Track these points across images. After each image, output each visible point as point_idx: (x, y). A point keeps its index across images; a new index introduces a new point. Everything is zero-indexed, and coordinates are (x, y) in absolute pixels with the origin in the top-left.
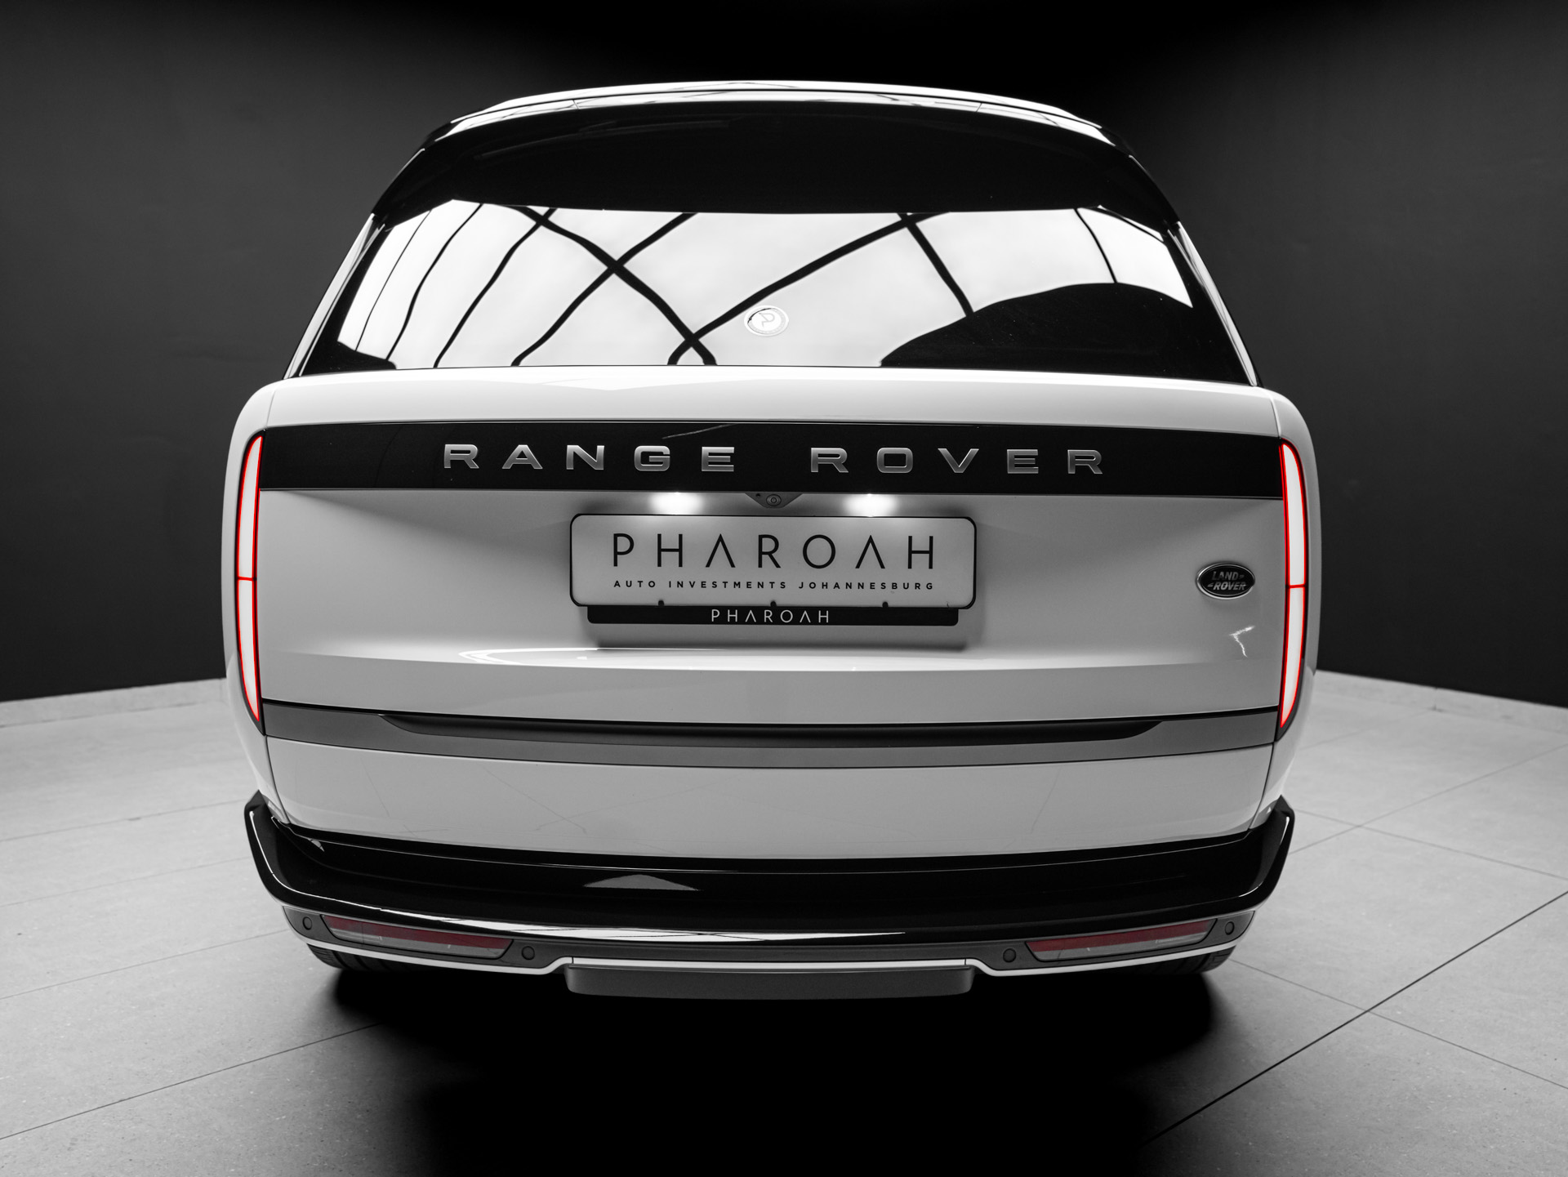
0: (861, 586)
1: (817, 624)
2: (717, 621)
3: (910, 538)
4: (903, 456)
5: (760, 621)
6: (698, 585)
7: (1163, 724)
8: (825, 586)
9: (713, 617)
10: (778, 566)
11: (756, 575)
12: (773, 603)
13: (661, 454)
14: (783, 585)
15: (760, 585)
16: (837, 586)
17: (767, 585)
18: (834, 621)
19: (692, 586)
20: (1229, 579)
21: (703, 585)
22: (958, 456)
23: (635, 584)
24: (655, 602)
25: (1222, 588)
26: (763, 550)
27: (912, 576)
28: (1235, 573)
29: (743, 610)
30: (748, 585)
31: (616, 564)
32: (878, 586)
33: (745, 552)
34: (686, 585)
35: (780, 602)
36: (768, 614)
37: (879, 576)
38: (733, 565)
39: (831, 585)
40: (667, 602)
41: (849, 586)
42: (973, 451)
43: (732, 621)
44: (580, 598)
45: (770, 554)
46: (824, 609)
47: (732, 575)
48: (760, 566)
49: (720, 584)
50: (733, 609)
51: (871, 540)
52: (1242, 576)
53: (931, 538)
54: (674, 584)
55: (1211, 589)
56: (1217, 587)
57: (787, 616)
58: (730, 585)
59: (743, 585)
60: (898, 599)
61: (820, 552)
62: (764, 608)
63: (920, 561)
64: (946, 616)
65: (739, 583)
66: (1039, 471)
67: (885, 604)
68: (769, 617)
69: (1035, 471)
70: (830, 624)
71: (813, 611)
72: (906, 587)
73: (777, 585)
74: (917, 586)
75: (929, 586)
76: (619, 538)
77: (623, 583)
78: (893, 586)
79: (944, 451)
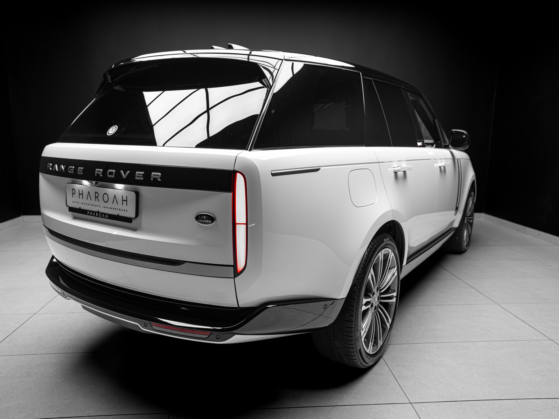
0: (114, 209)
1: (105, 218)
2: (89, 215)
3: (123, 196)
4: (113, 172)
5: (96, 216)
6: (86, 204)
7: (186, 264)
9: (88, 213)
10: (99, 201)
11: (95, 203)
12: (98, 211)
13: (72, 168)
15: (96, 206)
16: (109, 208)
18: (109, 218)
20: (205, 218)
22: (125, 173)
23: (76, 202)
24: (79, 208)
25: (203, 222)
27: (123, 207)
29: (93, 212)
30: (94, 205)
31: (73, 197)
32: (117, 209)
33: (93, 196)
34: (84, 204)
35: (100, 211)
36: (97, 214)
37: (117, 206)
38: (91, 200)
40: (82, 208)
41: (111, 208)
42: (128, 172)
43: (91, 215)
44: (68, 205)
45: (97, 197)
46: (107, 214)
47: (91, 202)
48: (96, 200)
49: (89, 205)
50: (91, 211)
51: (116, 195)
52: (210, 218)
53: (127, 197)
54: (82, 203)
55: (199, 221)
56: (200, 221)
57: (100, 215)
58: (91, 205)
60: (121, 214)
61: (106, 198)
62: (97, 212)
63: (125, 203)
64: (129, 220)
66: (144, 179)
67: (118, 215)
69: (142, 179)
70: (108, 218)
71: (105, 214)
72: (122, 210)
73: (99, 206)
74: (124, 210)
75: (127, 211)
76: (73, 190)
77: (74, 202)
78: (120, 210)
79: (122, 171)
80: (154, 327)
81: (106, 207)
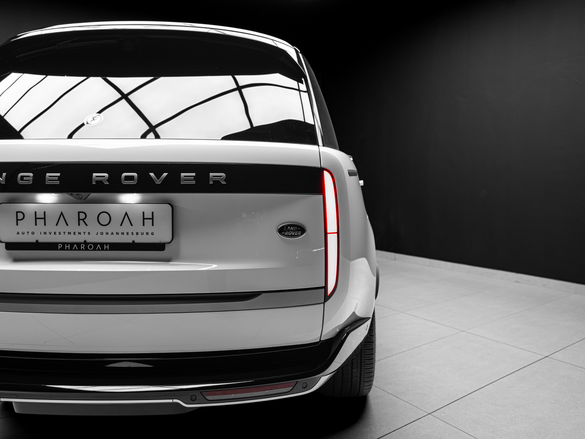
0: (123, 234)
1: (104, 250)
2: (61, 249)
3: (143, 213)
4: (133, 177)
5: (79, 249)
6: (53, 233)
7: (263, 294)
9: (59, 247)
10: (87, 225)
11: (78, 229)
12: (85, 241)
13: (29, 176)
14: (89, 233)
15: (80, 233)
16: (112, 234)
17: (82, 233)
18: (111, 249)
19: (50, 234)
20: (292, 230)
21: (55, 233)
22: (158, 176)
23: (26, 233)
24: (34, 241)
25: (289, 234)
26: (80, 218)
27: (145, 229)
28: (295, 227)
29: (72, 244)
30: (74, 233)
31: (17, 225)
32: (130, 234)
33: (72, 219)
34: (48, 233)
35: (88, 241)
36: (83, 246)
37: (130, 229)
38: (67, 225)
39: (110, 233)
40: (40, 241)
41: (117, 233)
42: (165, 174)
43: (67, 249)
44: (2, 239)
45: (83, 220)
46: (107, 244)
47: (67, 229)
48: (79, 225)
49: (62, 233)
50: (67, 244)
51: (126, 214)
52: (300, 229)
53: (153, 213)
54: (43, 233)
55: (284, 235)
56: (286, 233)
57: (91, 247)
58: (67, 233)
59: (72, 233)
60: (139, 239)
61: (104, 219)
62: (81, 243)
63: (148, 222)
64: (160, 247)
65: (70, 232)
66: (196, 182)
67: (133, 241)
68: (83, 247)
69: (194, 182)
70: (109, 250)
71: (102, 244)
72: (142, 234)
73: (87, 233)
74: (147, 234)
75: (152, 234)
76: (18, 213)
77: (20, 233)
78: (137, 234)
79: (152, 174)
80: (209, 398)
81: (105, 234)
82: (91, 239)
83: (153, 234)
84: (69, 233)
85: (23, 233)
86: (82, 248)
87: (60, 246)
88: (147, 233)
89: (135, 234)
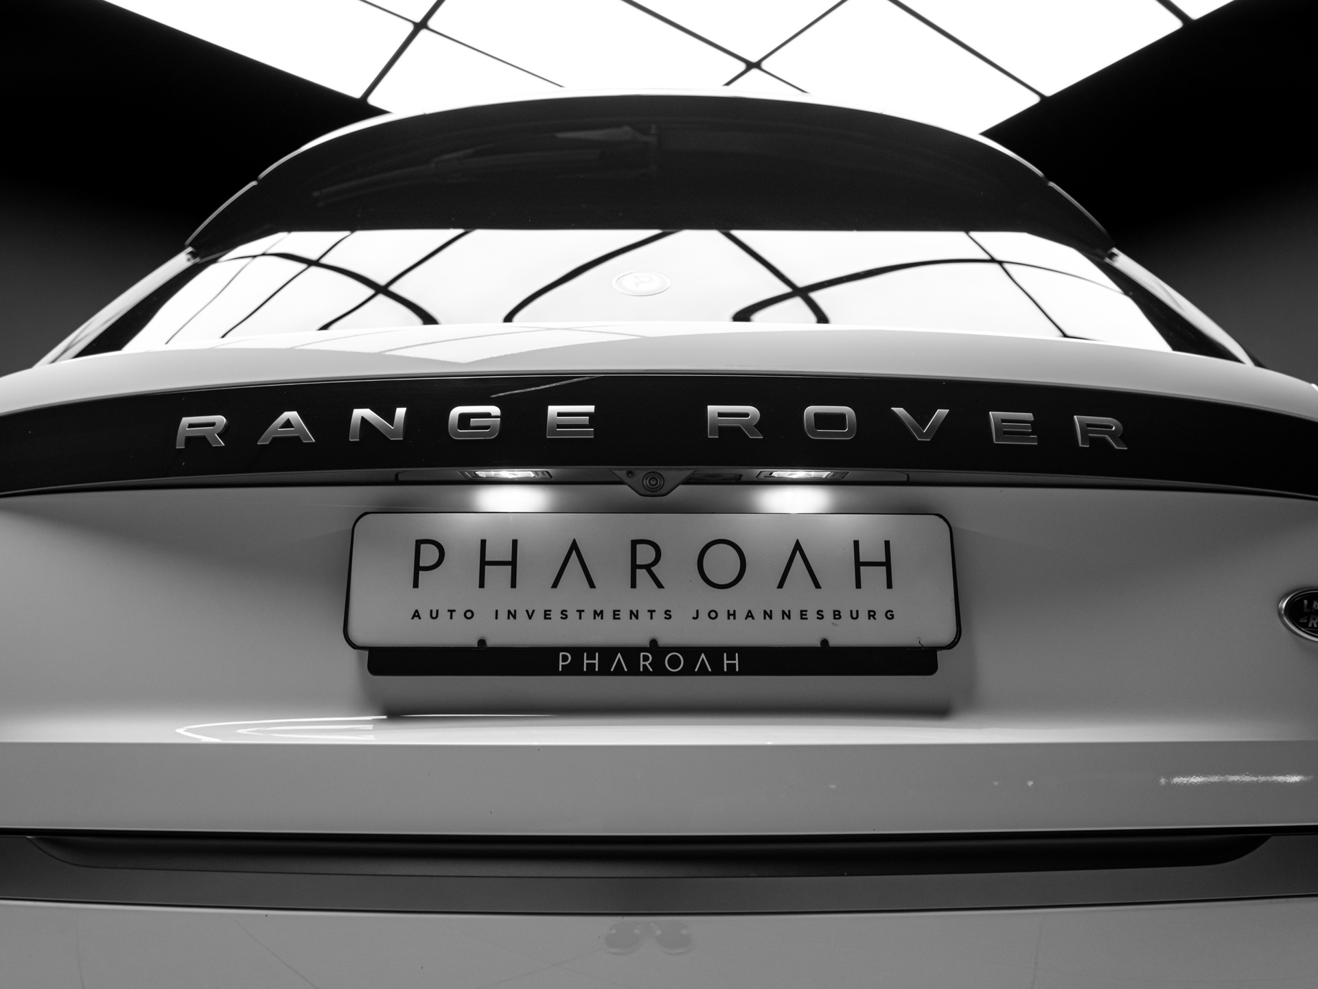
0: (786, 615)
1: (721, 673)
2: (568, 671)
3: (856, 543)
4: (842, 417)
5: (634, 671)
6: (539, 615)
7: (1273, 840)
8: (732, 615)
9: (561, 663)
10: (660, 586)
11: (628, 600)
12: (654, 642)
13: (488, 415)
14: (668, 615)
15: (634, 615)
16: (750, 615)
17: (644, 615)
18: (748, 669)
19: (530, 617)
21: (547, 614)
22: (922, 416)
23: (444, 615)
24: (473, 643)
26: (638, 562)
27: (862, 600)
29: (607, 653)
30: (616, 614)
31: (416, 585)
32: (812, 615)
33: (611, 565)
34: (521, 615)
35: (664, 641)
36: (646, 658)
37: (812, 600)
38: (592, 585)
39: (741, 615)
40: (491, 642)
41: (768, 615)
42: (942, 413)
43: (591, 671)
44: (358, 635)
45: (648, 568)
46: (731, 651)
47: (591, 600)
48: (633, 585)
49: (573, 615)
50: (591, 651)
51: (798, 547)
53: (887, 543)
54: (503, 615)
55: (1304, 626)
57: (674, 662)
58: (588, 615)
59: (608, 615)
60: (845, 635)
61: (722, 564)
62: (637, 650)
63: (874, 576)
64: (919, 660)
65: (602, 612)
66: (1039, 440)
67: (824, 642)
68: (647, 663)
69: (1033, 443)
70: (740, 673)
71: (715, 653)
72: (855, 616)
73: (659, 615)
74: (872, 615)
75: (890, 615)
76: (423, 546)
77: (425, 614)
78: (835, 615)
79: (899, 411)
81: (723, 615)
82: (674, 634)
83: (893, 615)
84: (595, 612)
85: (434, 615)
86: (644, 666)
87: (565, 659)
88: (869, 611)
89: (828, 615)
